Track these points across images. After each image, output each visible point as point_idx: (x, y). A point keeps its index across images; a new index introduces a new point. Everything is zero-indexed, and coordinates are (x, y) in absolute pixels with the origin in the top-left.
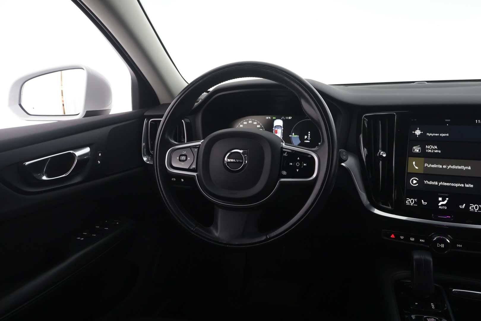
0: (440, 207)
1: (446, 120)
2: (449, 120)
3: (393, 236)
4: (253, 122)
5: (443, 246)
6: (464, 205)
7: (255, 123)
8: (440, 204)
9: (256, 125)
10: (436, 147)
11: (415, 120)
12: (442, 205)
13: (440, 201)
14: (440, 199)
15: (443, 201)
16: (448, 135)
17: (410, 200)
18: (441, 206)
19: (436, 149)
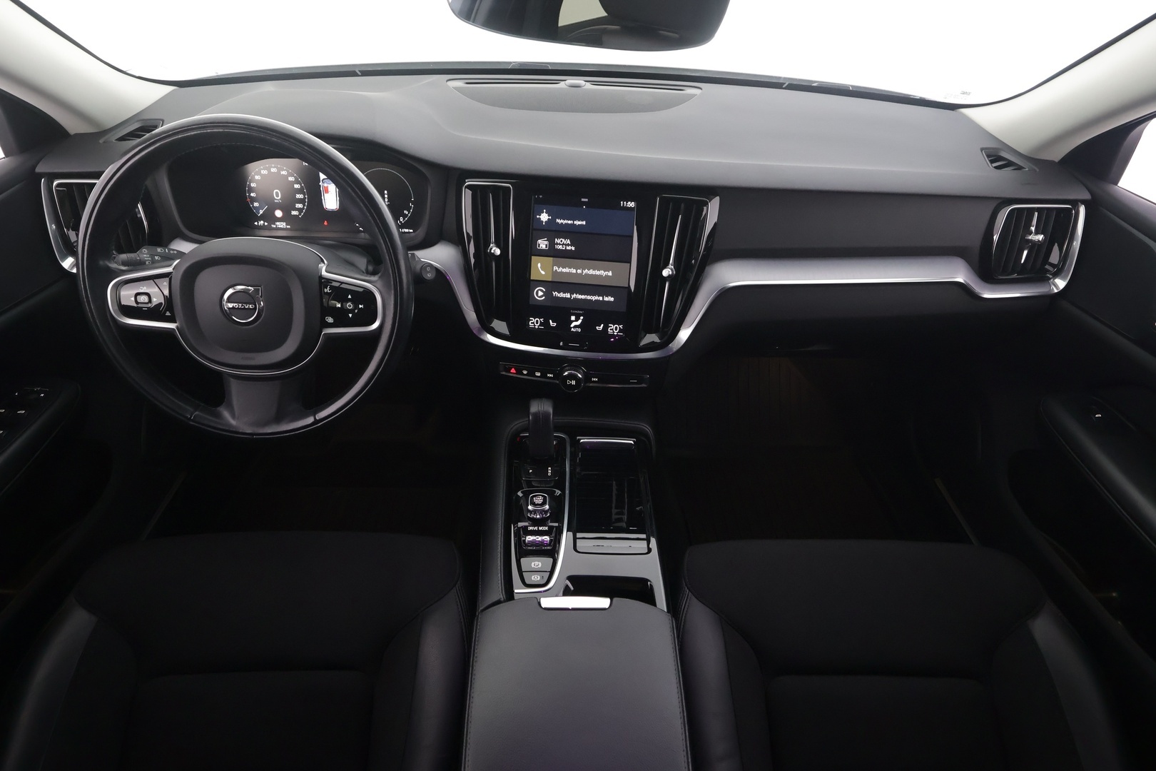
0: (572, 329)
1: (583, 200)
2: (586, 200)
3: (513, 370)
4: (280, 170)
5: (573, 383)
6: (602, 325)
7: (284, 173)
8: (572, 325)
9: (286, 177)
10: (569, 242)
11: (541, 196)
12: (575, 327)
13: (573, 321)
14: (573, 318)
15: (576, 320)
16: (584, 223)
17: (534, 320)
18: (573, 327)
19: (568, 245)
